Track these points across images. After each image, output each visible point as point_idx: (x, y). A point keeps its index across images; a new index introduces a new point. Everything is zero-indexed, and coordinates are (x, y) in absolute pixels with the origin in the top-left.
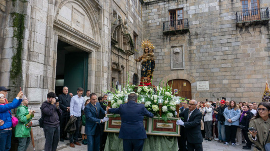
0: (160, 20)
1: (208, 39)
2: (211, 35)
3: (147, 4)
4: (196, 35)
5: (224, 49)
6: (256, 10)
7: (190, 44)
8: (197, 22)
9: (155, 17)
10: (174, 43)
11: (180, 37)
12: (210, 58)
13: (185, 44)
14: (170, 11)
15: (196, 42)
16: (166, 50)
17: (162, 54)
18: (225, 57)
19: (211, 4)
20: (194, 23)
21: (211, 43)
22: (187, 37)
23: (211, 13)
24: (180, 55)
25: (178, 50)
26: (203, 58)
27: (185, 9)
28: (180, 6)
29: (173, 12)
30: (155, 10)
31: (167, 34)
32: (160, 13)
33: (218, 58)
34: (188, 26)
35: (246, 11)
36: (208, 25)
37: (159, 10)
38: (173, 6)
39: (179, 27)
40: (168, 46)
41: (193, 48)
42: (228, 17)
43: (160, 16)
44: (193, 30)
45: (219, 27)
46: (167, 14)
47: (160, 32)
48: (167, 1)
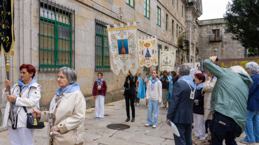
0: (208, 34)
1: (231, 45)
3: (201, 26)
4: (226, 43)
5: (238, 50)
7: (222, 47)
8: (226, 37)
9: (205, 33)
10: (215, 46)
11: (218, 44)
12: (231, 54)
13: (220, 47)
14: (213, 30)
15: (225, 46)
16: (210, 49)
17: (208, 51)
18: (238, 54)
20: (225, 37)
21: (232, 47)
22: (221, 43)
24: (217, 52)
25: (216, 49)
26: (228, 54)
27: (220, 30)
28: (218, 28)
29: (214, 31)
30: (205, 29)
31: (211, 42)
32: (208, 31)
33: (235, 54)
34: (222, 38)
37: (207, 29)
38: (215, 28)
39: (217, 39)
40: (211, 47)
41: (224, 49)
43: (208, 32)
44: (224, 41)
46: (212, 32)
47: (208, 40)
48: (212, 25)
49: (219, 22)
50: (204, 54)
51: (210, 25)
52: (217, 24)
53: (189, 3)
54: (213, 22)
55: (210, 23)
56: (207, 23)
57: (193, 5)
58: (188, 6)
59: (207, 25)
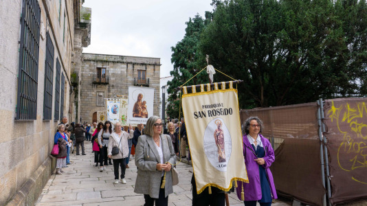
0: (91, 73)
1: (119, 90)
2: (121, 88)
4: (113, 86)
6: (144, 78)
7: (109, 91)
8: (114, 79)
9: (87, 70)
10: (99, 90)
11: (103, 86)
13: (106, 91)
14: (97, 68)
15: (113, 90)
16: (94, 93)
17: (91, 95)
19: (122, 70)
20: (112, 79)
22: (107, 86)
23: (122, 75)
24: (102, 97)
25: (101, 94)
27: (107, 69)
28: (104, 67)
29: (99, 69)
30: (87, 65)
31: (95, 83)
32: (91, 68)
34: (108, 80)
35: (139, 78)
36: (120, 82)
37: (90, 66)
38: (100, 65)
39: (103, 80)
40: (95, 91)
41: (111, 94)
42: (130, 79)
43: (91, 70)
44: (111, 83)
45: (125, 83)
46: (96, 70)
47: (90, 81)
48: (96, 61)
49: (105, 59)
50: (86, 100)
51: (94, 61)
52: (102, 61)
53: (80, 23)
54: (98, 58)
55: (93, 58)
56: (90, 57)
57: (86, 27)
58: (78, 27)
59: (90, 60)
